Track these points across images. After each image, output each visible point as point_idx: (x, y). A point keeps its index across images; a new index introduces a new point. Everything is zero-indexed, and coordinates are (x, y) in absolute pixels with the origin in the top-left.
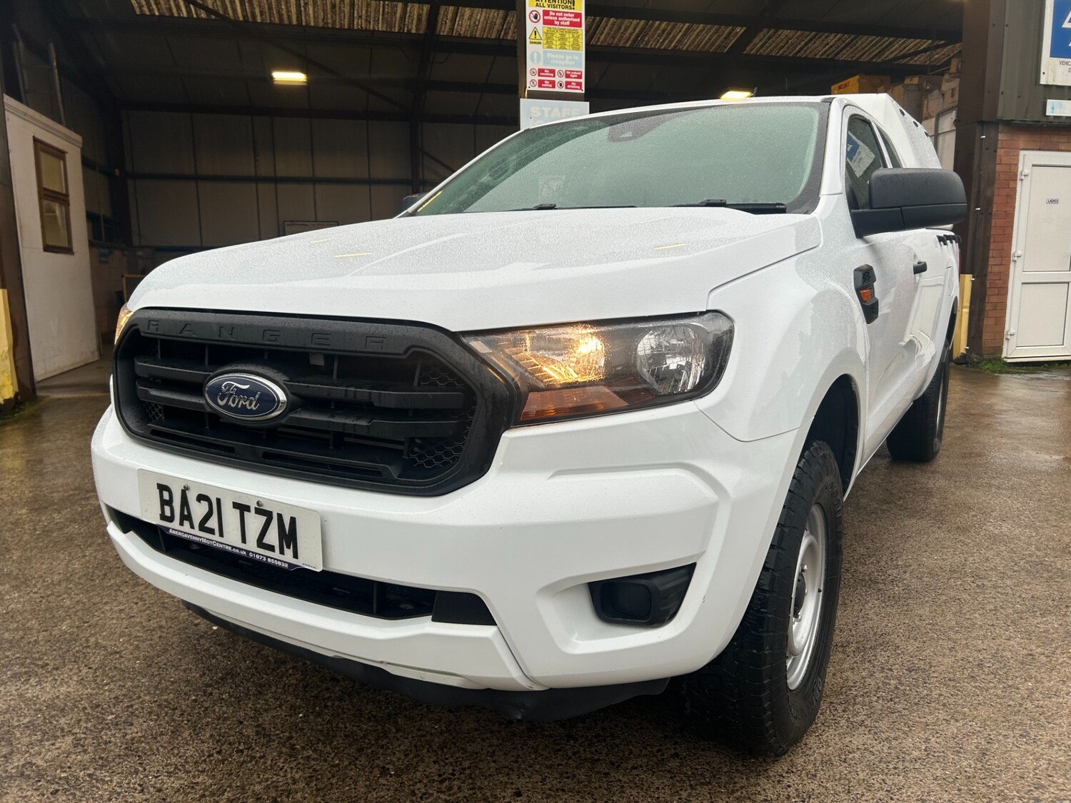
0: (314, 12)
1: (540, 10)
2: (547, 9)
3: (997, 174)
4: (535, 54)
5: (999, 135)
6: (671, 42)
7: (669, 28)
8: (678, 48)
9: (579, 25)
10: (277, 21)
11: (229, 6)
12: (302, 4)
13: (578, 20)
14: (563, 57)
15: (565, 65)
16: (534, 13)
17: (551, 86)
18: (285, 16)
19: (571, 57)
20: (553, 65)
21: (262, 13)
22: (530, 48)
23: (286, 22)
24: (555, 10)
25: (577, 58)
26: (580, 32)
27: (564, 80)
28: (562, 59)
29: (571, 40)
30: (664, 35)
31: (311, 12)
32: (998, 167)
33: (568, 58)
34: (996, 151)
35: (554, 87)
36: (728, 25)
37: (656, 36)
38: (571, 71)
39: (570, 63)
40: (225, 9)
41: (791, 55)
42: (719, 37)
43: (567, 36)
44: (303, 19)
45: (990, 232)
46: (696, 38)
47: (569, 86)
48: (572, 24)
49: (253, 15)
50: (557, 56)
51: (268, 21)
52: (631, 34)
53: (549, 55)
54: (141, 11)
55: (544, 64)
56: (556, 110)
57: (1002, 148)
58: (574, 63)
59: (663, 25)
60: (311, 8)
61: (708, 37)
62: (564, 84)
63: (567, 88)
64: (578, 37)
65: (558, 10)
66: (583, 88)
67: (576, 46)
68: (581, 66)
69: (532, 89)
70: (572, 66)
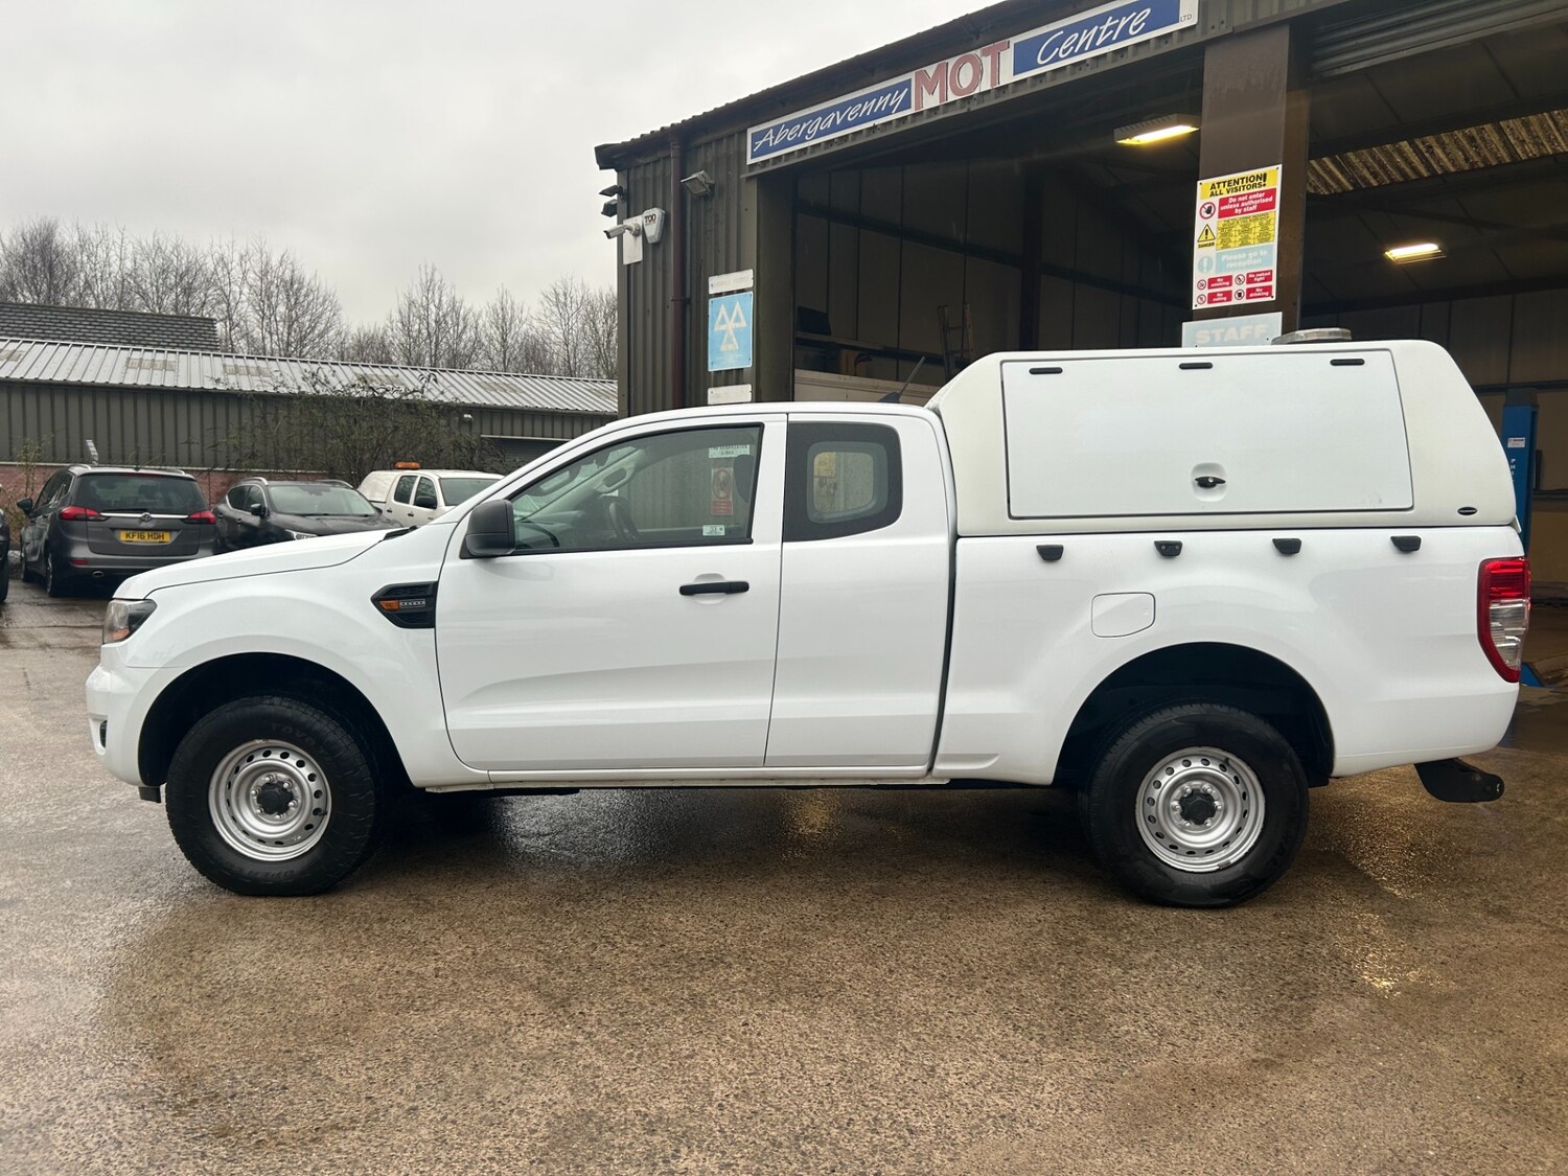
0: (1447, 155)
1: (1216, 200)
2: (1225, 195)
4: (1205, 261)
9: (1271, 206)
10: (1400, 179)
12: (1424, 150)
13: (1271, 199)
14: (1244, 255)
15: (1247, 267)
16: (1207, 206)
17: (1225, 299)
18: (1408, 170)
19: (1256, 254)
20: (1229, 269)
21: (1375, 175)
22: (1199, 254)
24: (1238, 193)
25: (1265, 252)
26: (1271, 216)
27: (1245, 287)
28: (1242, 260)
29: (1259, 229)
31: (1442, 155)
33: (1251, 255)
35: (1229, 299)
38: (1255, 273)
39: (1255, 262)
43: (1252, 225)
44: (1435, 166)
47: (1251, 295)
48: (1261, 207)
49: (1364, 179)
50: (1236, 257)
53: (1224, 258)
55: (1217, 272)
56: (1233, 330)
58: (1260, 261)
60: (1438, 151)
62: (1244, 295)
63: (1248, 298)
64: (1268, 223)
65: (1242, 192)
66: (1274, 294)
67: (1265, 237)
68: (1271, 263)
69: (1199, 307)
70: (1260, 265)
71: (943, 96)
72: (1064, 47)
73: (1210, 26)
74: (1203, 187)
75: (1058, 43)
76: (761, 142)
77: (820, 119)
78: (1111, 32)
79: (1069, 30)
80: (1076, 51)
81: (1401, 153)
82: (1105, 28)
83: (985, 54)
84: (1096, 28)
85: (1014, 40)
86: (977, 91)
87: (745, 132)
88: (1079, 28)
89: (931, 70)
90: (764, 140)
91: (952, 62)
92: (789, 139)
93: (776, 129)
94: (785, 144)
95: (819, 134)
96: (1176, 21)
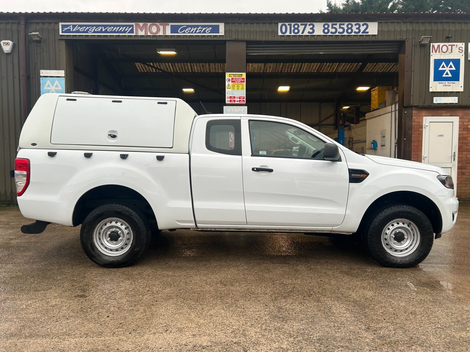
1: (230, 78)
2: (233, 77)
3: (413, 126)
4: (229, 92)
5: (413, 111)
6: (333, 69)
7: (331, 65)
8: (336, 71)
9: (244, 82)
10: (185, 71)
11: (168, 68)
12: (192, 66)
13: (243, 80)
15: (239, 95)
16: (228, 79)
19: (241, 92)
20: (235, 95)
21: (179, 69)
22: (227, 90)
23: (188, 71)
24: (236, 77)
25: (243, 92)
26: (244, 84)
27: (238, 99)
28: (238, 93)
29: (241, 87)
30: (329, 67)
31: (196, 68)
32: (413, 123)
33: (240, 92)
34: (412, 117)
35: (235, 102)
36: (355, 63)
37: (326, 68)
38: (241, 97)
40: (167, 69)
41: (387, 71)
42: (353, 67)
43: (240, 85)
44: (193, 70)
45: (411, 148)
46: (343, 68)
48: (241, 82)
49: (177, 70)
50: (236, 92)
51: (182, 72)
52: (316, 68)
53: (233, 92)
54: (141, 71)
55: (232, 95)
56: (236, 109)
57: (415, 116)
58: (242, 94)
59: (328, 64)
61: (348, 67)
62: (238, 101)
63: (239, 102)
64: (243, 86)
65: (237, 77)
66: (245, 102)
67: (242, 89)
68: (244, 95)
69: (227, 103)
70: (241, 95)
71: (146, 32)
72: (186, 30)
73: (226, 36)
74: (227, 75)
75: (185, 28)
76: (66, 29)
77: (95, 27)
78: (201, 30)
79: (188, 26)
80: (190, 32)
81: (187, 65)
82: (199, 29)
83: (161, 25)
84: (196, 28)
85: (170, 24)
86: (158, 34)
87: (58, 23)
88: (192, 26)
89: (141, 24)
90: (68, 28)
91: (149, 24)
92: (80, 30)
93: (74, 26)
94: (78, 31)
95: (94, 32)
96: (219, 33)
